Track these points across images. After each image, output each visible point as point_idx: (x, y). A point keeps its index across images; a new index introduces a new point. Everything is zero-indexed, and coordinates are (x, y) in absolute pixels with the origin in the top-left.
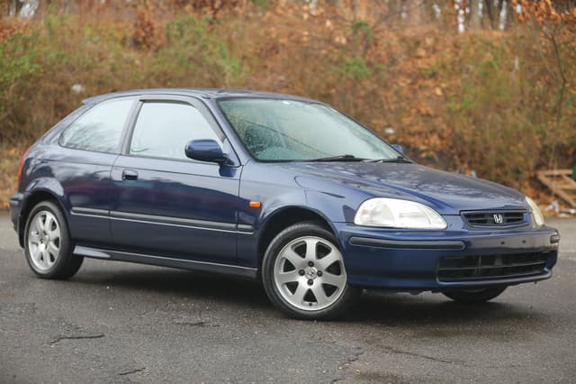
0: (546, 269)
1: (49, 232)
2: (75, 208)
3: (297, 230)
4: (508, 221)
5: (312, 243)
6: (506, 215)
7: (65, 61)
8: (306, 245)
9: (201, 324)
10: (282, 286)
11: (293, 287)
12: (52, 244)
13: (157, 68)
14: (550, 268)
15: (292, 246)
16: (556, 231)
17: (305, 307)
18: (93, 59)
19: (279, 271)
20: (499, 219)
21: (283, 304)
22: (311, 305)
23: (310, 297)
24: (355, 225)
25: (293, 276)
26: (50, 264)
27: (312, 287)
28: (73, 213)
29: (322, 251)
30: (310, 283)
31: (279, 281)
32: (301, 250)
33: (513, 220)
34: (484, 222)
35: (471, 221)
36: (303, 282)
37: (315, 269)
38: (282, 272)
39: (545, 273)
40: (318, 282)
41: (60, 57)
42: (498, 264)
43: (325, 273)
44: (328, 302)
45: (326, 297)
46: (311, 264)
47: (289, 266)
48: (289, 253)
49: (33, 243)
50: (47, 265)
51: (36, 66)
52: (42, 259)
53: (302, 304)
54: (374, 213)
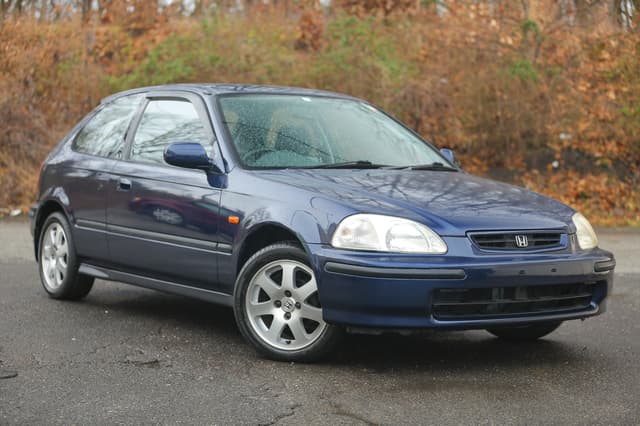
0: (592, 304)
1: (59, 247)
2: (79, 221)
3: (272, 251)
4: (537, 243)
5: (289, 268)
6: (536, 236)
7: (218, 64)
8: (282, 270)
9: (155, 363)
10: (256, 318)
11: (268, 320)
12: (61, 260)
13: (314, 71)
14: (598, 302)
15: (267, 272)
16: (611, 256)
17: (281, 346)
18: (248, 62)
19: (252, 300)
20: (522, 242)
21: (256, 340)
22: (289, 343)
23: (287, 333)
24: (333, 248)
25: (268, 308)
26: (60, 282)
27: (288, 322)
28: (76, 226)
29: (301, 278)
30: (287, 316)
31: (252, 313)
32: (277, 277)
33: (546, 243)
34: (501, 245)
35: (481, 244)
36: (279, 314)
37: (293, 300)
38: (255, 302)
39: (591, 308)
40: (296, 315)
41: (213, 60)
42: (522, 298)
43: (304, 305)
44: (307, 340)
45: (305, 334)
46: (288, 294)
47: (263, 297)
48: (263, 280)
49: (46, 259)
50: (56, 284)
51: (189, 68)
52: (53, 276)
53: (278, 341)
54: (359, 232)
